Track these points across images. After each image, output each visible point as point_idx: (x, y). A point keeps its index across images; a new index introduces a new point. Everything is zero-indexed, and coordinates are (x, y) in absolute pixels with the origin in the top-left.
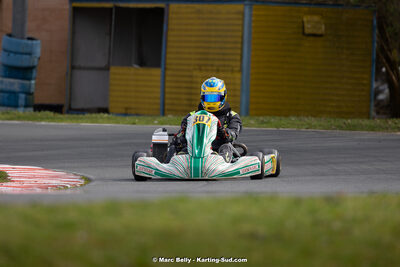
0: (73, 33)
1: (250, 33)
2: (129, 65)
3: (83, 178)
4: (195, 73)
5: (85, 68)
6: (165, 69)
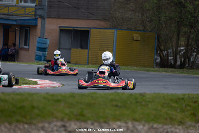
0: (60, 37)
1: (116, 37)
2: (77, 48)
3: (62, 84)
5: (64, 49)
6: (89, 50)
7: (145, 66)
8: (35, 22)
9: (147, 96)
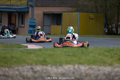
0: (44, 19)
2: (55, 25)
3: (43, 47)
6: (62, 26)
7: (97, 34)
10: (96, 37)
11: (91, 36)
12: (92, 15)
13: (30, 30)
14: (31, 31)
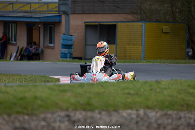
0: (86, 33)
1: (145, 30)
4: (127, 46)
6: (116, 45)
8: (58, 18)
9: (163, 83)
10: (174, 63)
11: (165, 61)
12: (167, 27)
13: (64, 52)
14: (65, 54)
